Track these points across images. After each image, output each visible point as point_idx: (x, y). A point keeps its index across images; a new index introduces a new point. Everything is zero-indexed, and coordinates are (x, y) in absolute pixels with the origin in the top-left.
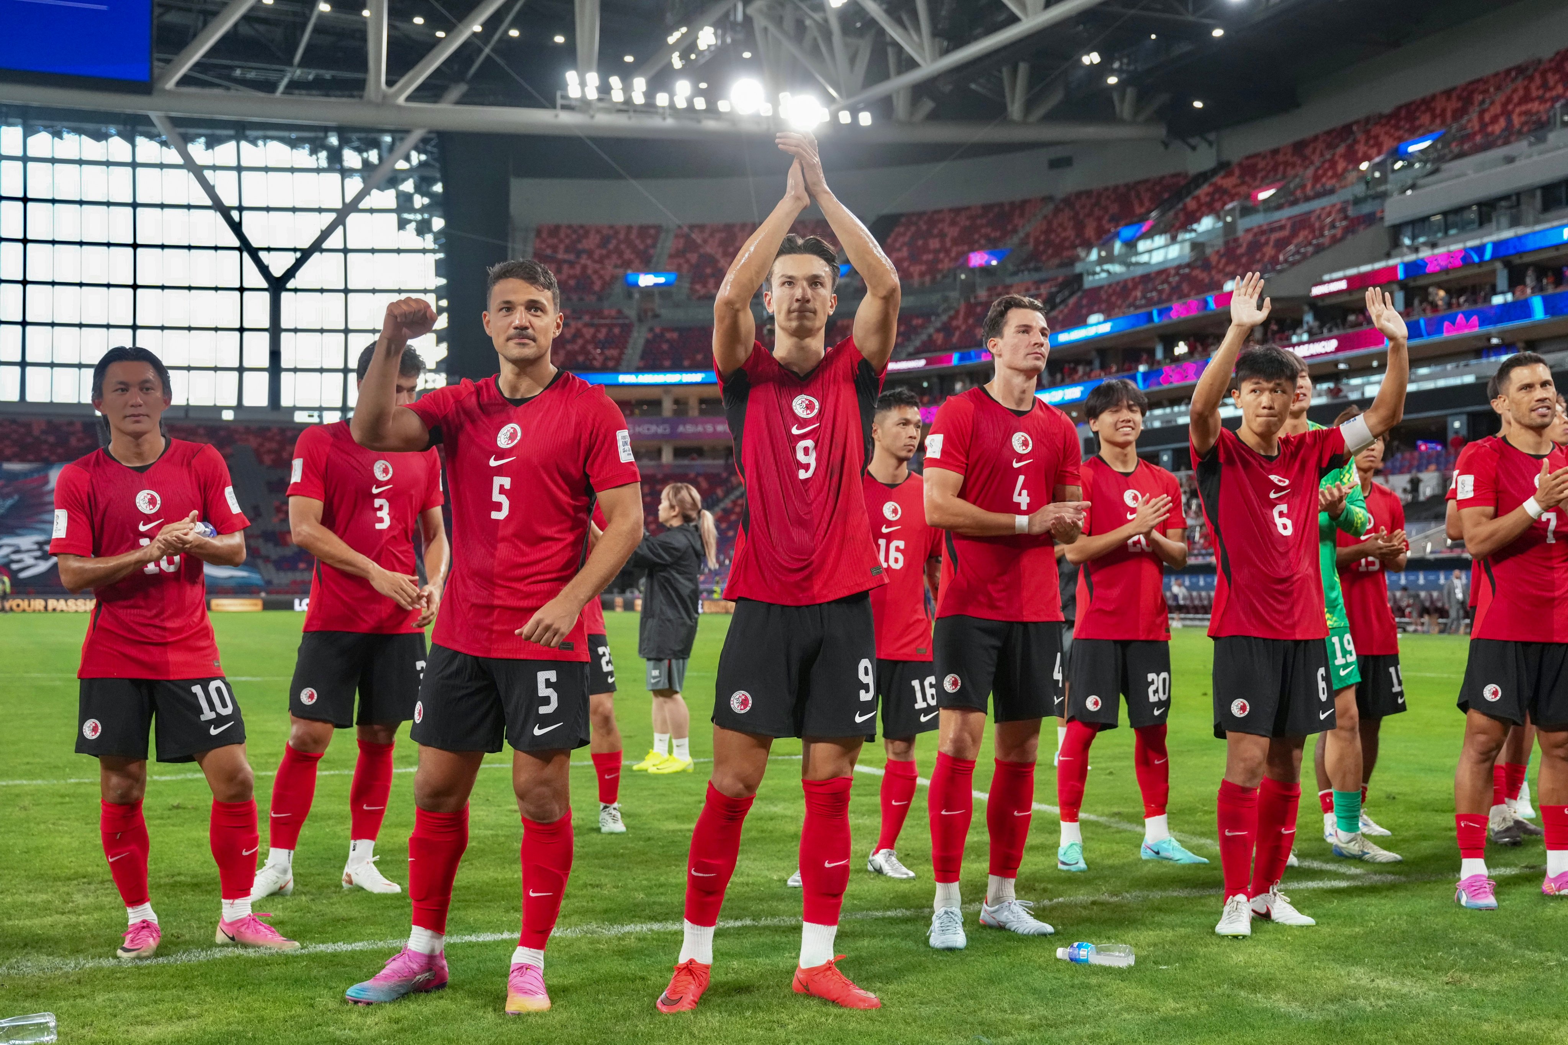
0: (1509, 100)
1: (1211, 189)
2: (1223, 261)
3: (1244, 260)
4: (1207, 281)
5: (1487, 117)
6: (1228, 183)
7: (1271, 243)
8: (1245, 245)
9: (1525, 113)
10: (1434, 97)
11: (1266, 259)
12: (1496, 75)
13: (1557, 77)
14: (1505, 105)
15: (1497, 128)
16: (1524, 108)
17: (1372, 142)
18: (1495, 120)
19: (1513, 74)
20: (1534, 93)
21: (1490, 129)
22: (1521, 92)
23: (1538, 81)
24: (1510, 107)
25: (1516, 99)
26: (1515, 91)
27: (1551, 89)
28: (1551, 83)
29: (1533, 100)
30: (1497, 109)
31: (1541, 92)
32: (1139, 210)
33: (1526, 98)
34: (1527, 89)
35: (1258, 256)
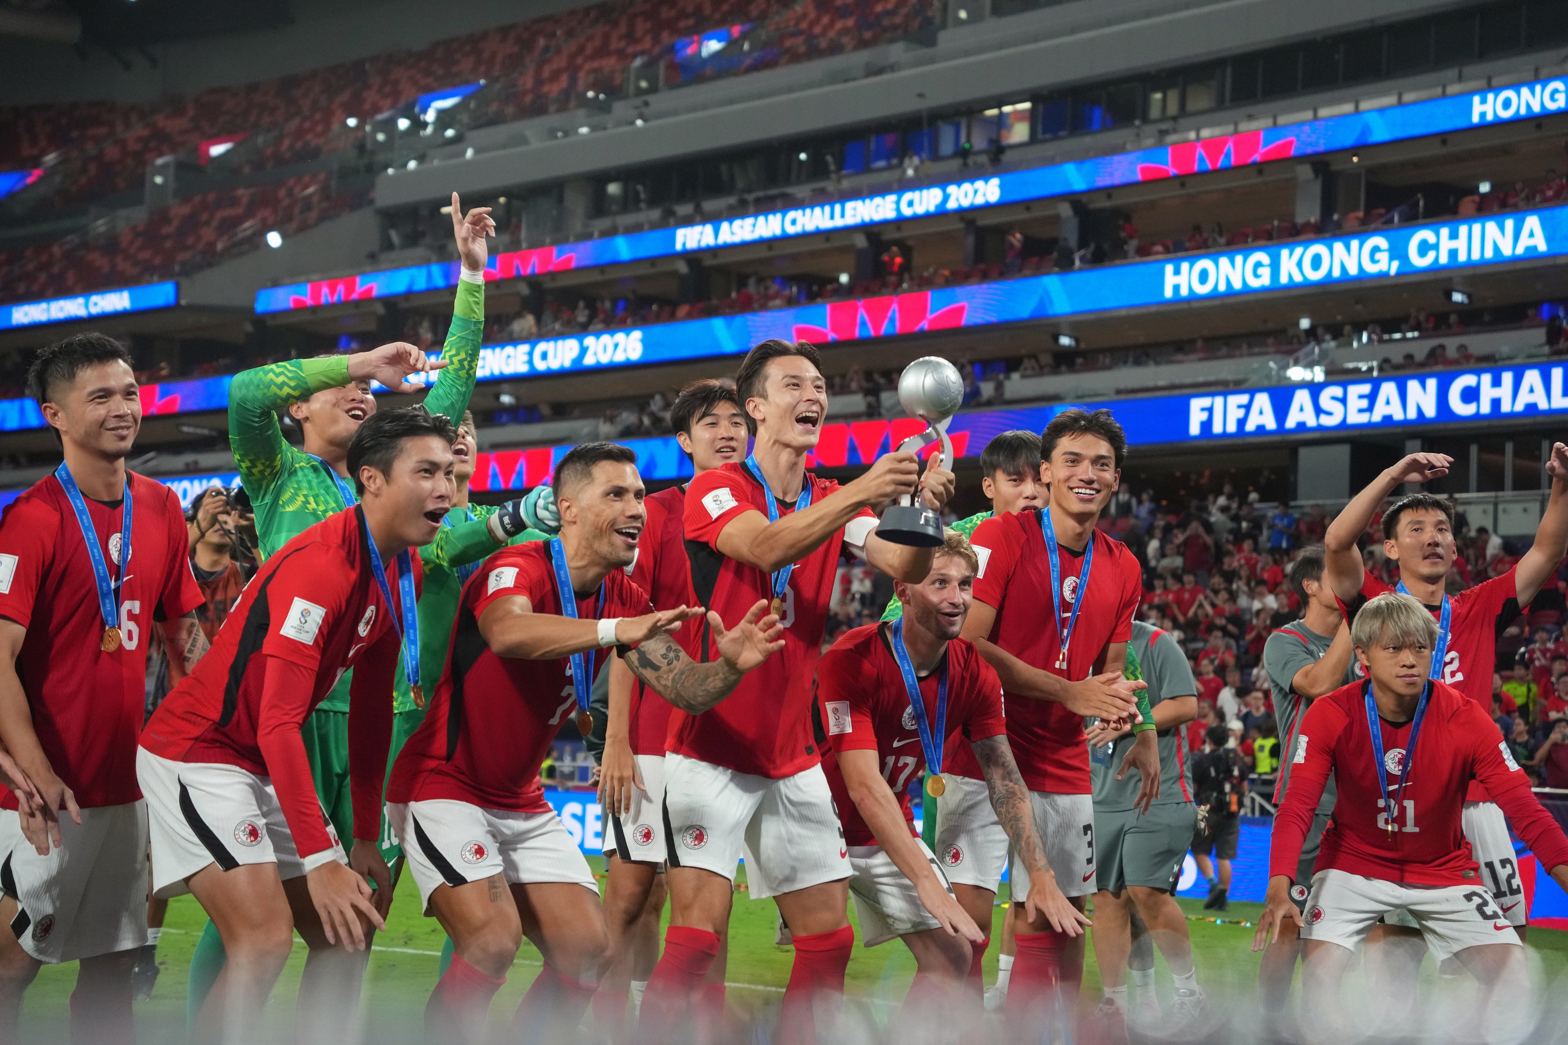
0: (581, 50)
1: (145, 132)
2: (138, 242)
3: (168, 244)
4: (106, 269)
5: (546, 73)
6: (173, 125)
7: (215, 223)
8: (176, 223)
9: (596, 71)
10: (484, 36)
11: (200, 247)
12: (573, 13)
13: (648, 25)
14: (573, 57)
15: (554, 90)
16: (596, 64)
17: (387, 90)
18: (555, 76)
19: (593, 15)
20: (615, 44)
21: (546, 89)
22: (597, 42)
23: (623, 29)
24: (579, 61)
25: (589, 51)
26: (590, 38)
27: (636, 41)
28: (639, 33)
29: (609, 54)
30: (560, 62)
31: (622, 44)
32: (27, 151)
33: (602, 52)
34: (606, 37)
35: (190, 241)
